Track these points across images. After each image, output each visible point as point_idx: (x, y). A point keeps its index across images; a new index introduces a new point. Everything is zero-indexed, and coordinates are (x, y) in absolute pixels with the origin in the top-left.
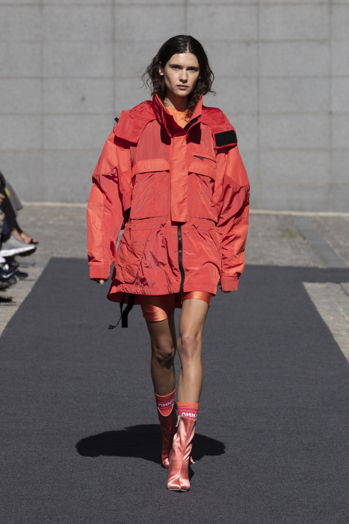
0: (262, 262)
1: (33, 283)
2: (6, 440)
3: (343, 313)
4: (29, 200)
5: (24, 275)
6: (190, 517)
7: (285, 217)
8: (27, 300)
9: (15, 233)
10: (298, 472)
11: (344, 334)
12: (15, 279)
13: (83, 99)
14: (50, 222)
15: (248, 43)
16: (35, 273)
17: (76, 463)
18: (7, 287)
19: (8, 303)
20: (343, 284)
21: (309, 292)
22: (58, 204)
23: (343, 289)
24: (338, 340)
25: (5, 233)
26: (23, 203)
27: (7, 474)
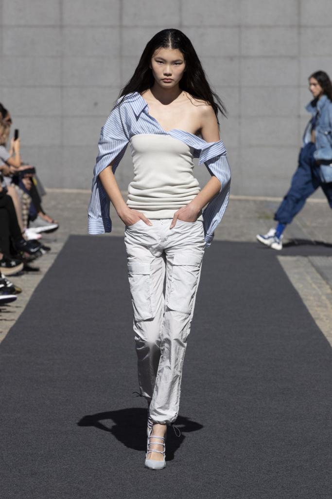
0: (243, 239)
1: (55, 256)
2: (35, 385)
3: (310, 281)
4: (51, 187)
5: (48, 249)
6: (188, 449)
7: (262, 202)
8: (51, 270)
9: (40, 214)
10: (275, 412)
11: (312, 298)
12: (41, 252)
13: (96, 104)
14: (69, 206)
15: (231, 59)
16: (57, 247)
17: (93, 404)
18: (34, 259)
19: (35, 272)
20: (311, 258)
21: (282, 264)
22: (75, 191)
23: (310, 261)
24: (307, 303)
25: (32, 214)
26: (47, 190)
27: (37, 413)
